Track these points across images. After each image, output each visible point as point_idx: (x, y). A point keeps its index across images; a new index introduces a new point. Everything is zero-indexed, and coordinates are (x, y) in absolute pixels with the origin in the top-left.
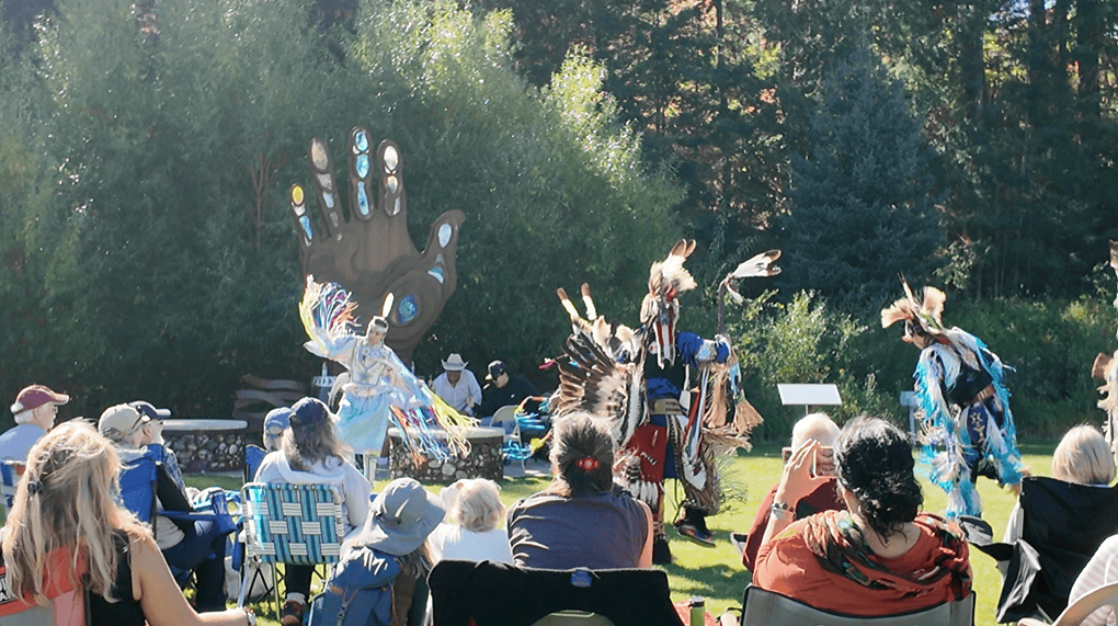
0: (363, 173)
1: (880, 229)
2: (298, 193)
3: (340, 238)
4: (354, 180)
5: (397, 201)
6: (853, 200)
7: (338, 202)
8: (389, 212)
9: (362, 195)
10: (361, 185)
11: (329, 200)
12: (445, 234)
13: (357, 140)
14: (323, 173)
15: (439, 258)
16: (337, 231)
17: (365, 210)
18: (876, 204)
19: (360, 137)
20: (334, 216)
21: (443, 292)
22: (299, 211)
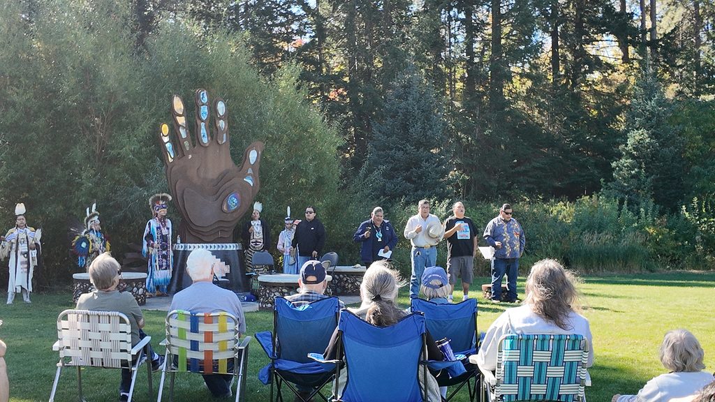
0: (204, 117)
1: (424, 164)
2: (165, 129)
3: (190, 156)
4: (198, 121)
5: (225, 135)
6: (409, 147)
7: (189, 135)
8: (220, 142)
9: (203, 131)
10: (203, 124)
11: (183, 133)
12: (253, 156)
13: (201, 97)
14: (180, 116)
15: (250, 171)
16: (189, 153)
17: (205, 140)
18: (421, 150)
19: (203, 94)
20: (186, 143)
21: (253, 191)
22: (166, 139)
